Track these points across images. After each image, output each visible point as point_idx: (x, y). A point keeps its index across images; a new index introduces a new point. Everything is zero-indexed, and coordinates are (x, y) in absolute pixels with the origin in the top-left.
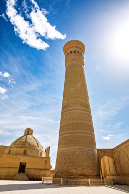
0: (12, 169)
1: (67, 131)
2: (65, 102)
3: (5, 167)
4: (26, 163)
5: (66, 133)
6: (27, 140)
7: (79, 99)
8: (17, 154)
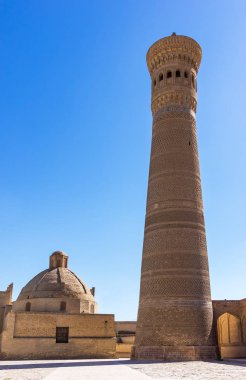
0: (44, 340)
1: (161, 270)
2: (156, 206)
3: (28, 337)
4: (67, 328)
5: (159, 273)
6: (62, 280)
7: (184, 204)
8: (46, 311)
